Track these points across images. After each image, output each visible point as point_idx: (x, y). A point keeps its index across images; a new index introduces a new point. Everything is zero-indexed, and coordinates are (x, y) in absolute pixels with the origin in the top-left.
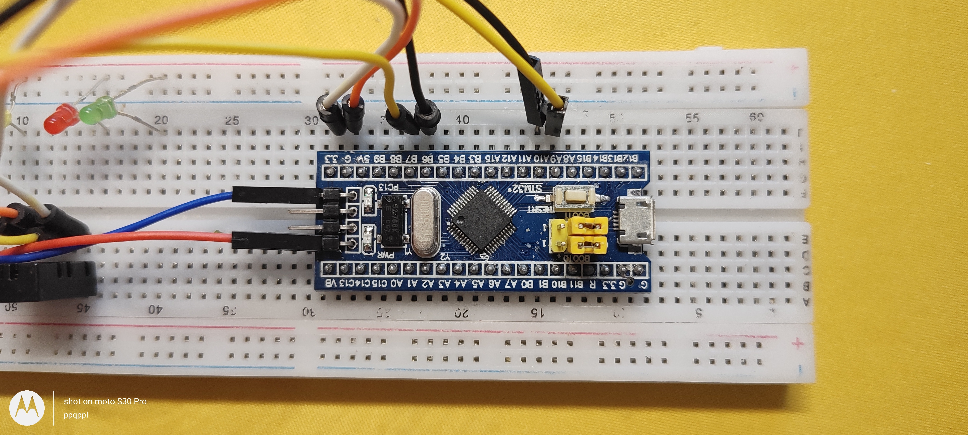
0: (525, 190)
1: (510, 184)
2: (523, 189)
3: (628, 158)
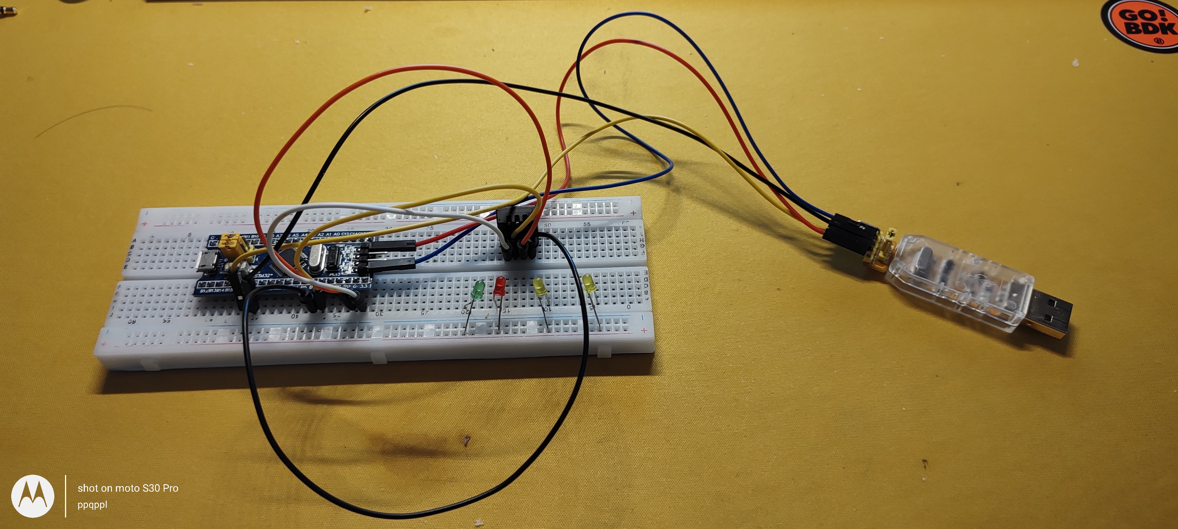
0: (263, 275)
1: (271, 277)
2: (265, 276)
3: (206, 291)
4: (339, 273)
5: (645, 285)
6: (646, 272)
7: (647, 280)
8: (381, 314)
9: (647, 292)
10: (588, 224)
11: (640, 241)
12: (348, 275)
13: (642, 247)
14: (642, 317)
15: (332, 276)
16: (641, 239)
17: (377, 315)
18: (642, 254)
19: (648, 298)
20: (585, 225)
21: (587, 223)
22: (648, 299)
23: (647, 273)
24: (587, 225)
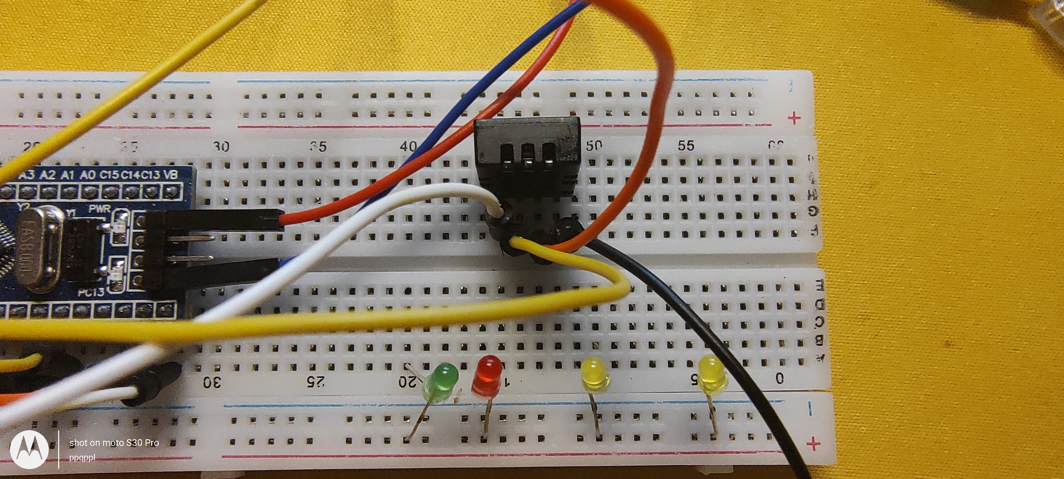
4: (102, 289)
5: (816, 319)
6: (820, 283)
7: (823, 305)
8: (216, 383)
9: (822, 339)
10: (688, 145)
11: (810, 196)
12: (126, 296)
13: (812, 213)
14: (810, 406)
15: (83, 297)
16: (811, 193)
17: (207, 385)
18: (812, 234)
19: (823, 355)
20: (682, 147)
21: (686, 143)
22: (822, 357)
23: (822, 286)
24: (686, 146)
